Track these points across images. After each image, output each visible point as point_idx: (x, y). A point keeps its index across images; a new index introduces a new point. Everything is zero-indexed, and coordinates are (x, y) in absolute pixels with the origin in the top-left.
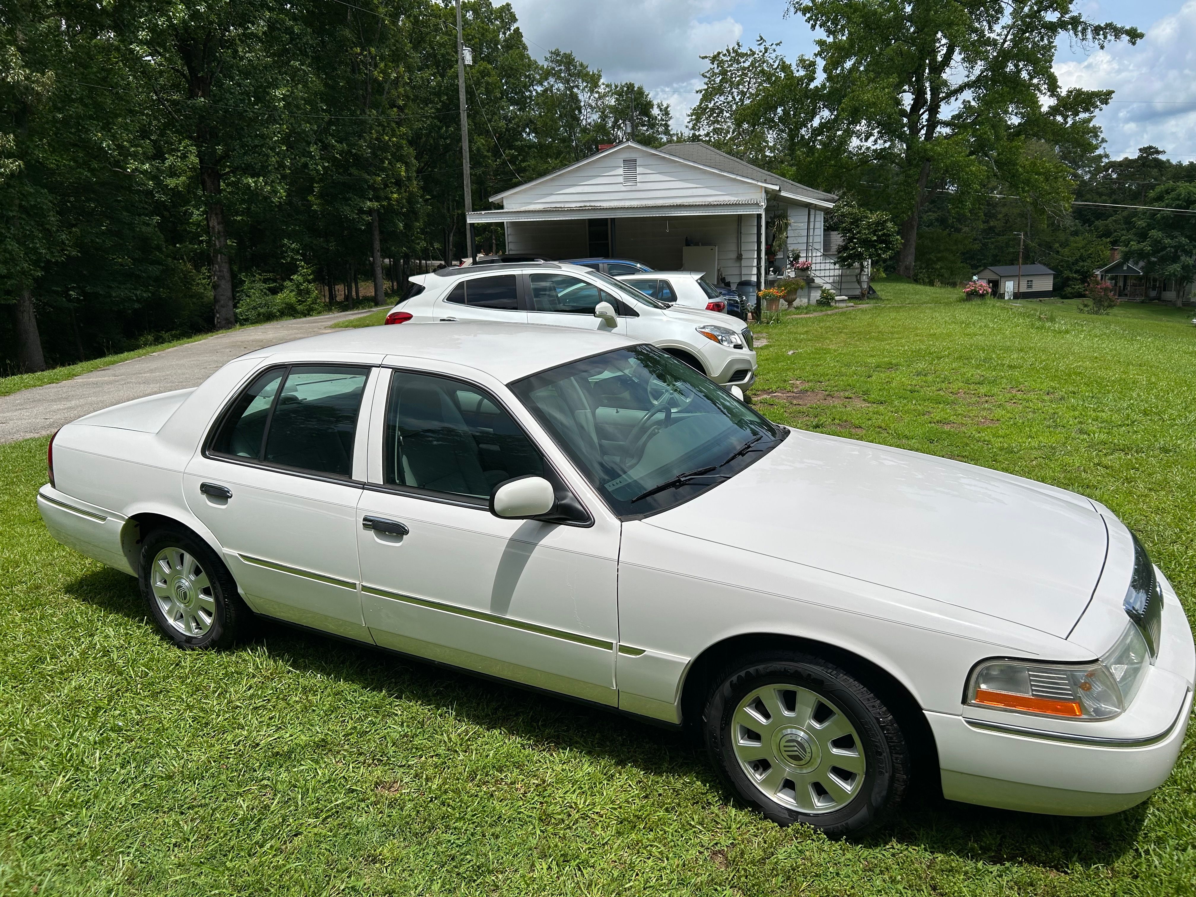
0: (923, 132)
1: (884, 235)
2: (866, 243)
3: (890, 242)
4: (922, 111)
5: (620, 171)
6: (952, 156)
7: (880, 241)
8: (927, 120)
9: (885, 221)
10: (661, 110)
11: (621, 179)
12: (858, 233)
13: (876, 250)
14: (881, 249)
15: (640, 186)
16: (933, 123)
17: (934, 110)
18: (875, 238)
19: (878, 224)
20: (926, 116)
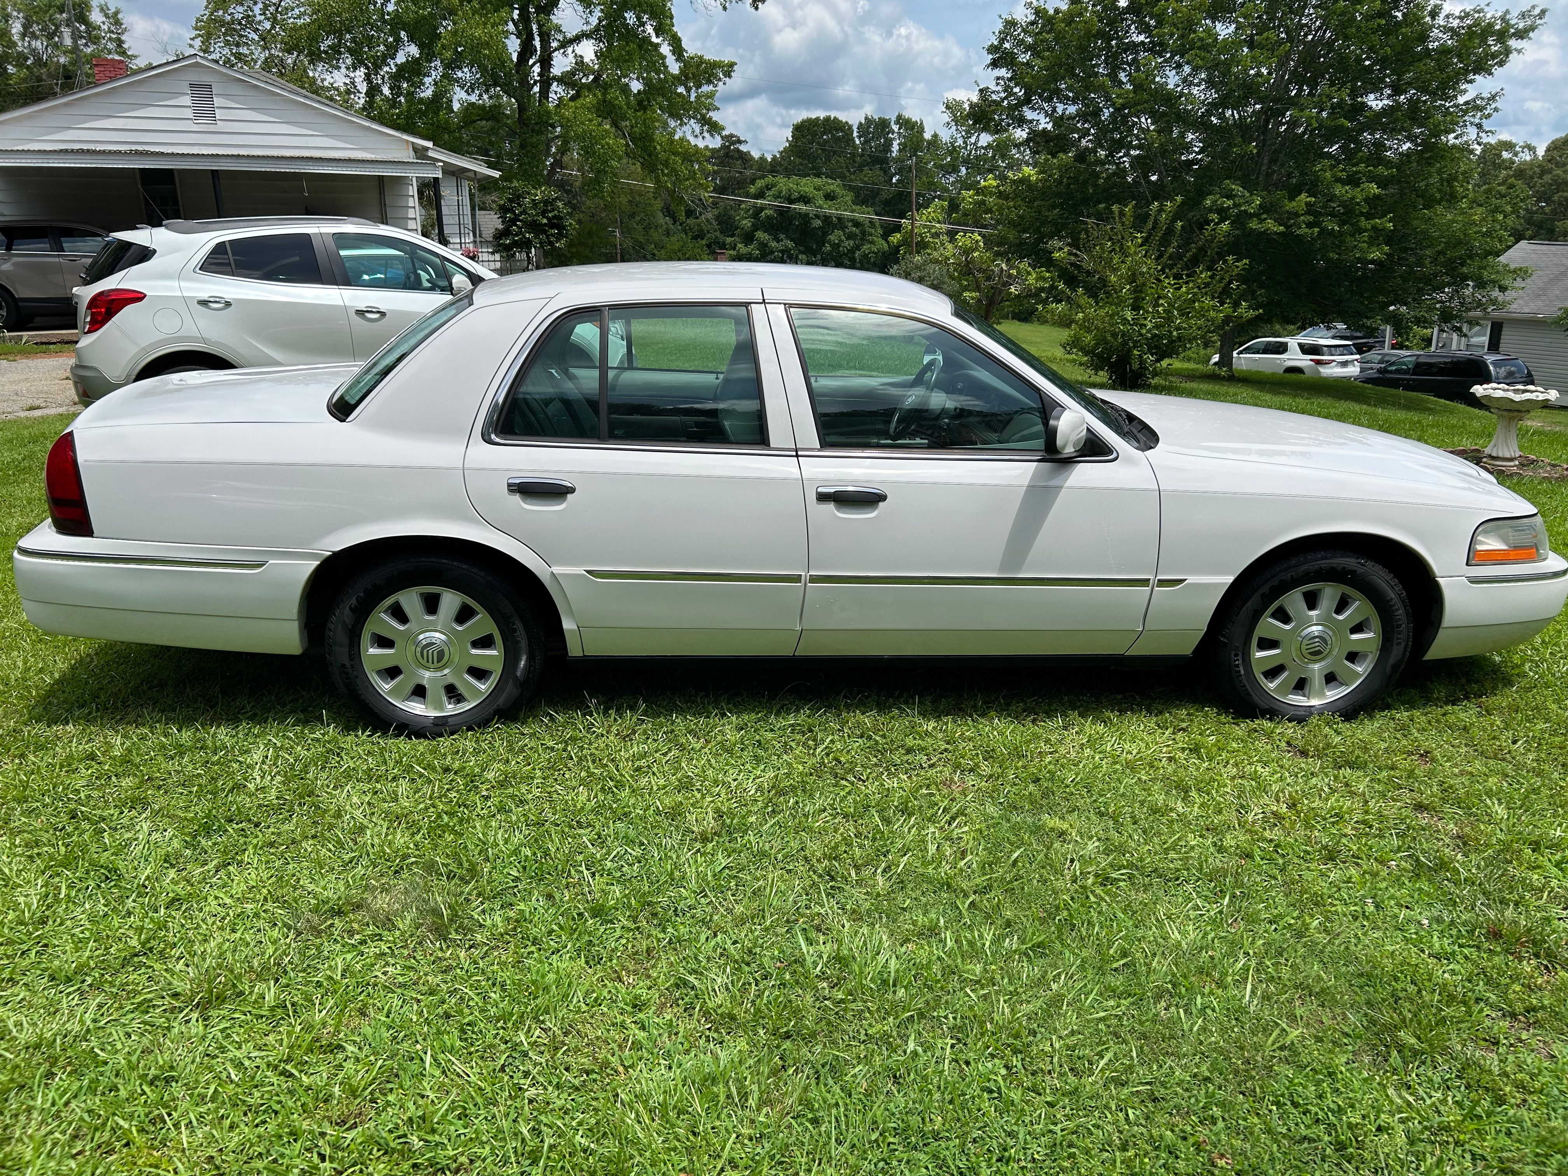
0: (536, 89)
1: (555, 217)
2: (534, 227)
3: (564, 227)
4: (531, 62)
5: (187, 100)
6: (583, 123)
7: (552, 226)
8: (539, 75)
9: (555, 200)
10: (107, 16)
11: (189, 114)
12: (521, 213)
13: (548, 236)
14: (553, 235)
15: (221, 126)
16: (546, 81)
17: (546, 62)
18: (545, 221)
19: (546, 202)
20: (537, 69)
